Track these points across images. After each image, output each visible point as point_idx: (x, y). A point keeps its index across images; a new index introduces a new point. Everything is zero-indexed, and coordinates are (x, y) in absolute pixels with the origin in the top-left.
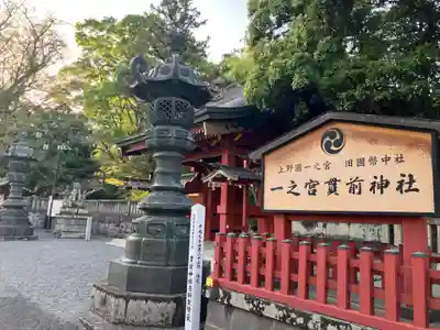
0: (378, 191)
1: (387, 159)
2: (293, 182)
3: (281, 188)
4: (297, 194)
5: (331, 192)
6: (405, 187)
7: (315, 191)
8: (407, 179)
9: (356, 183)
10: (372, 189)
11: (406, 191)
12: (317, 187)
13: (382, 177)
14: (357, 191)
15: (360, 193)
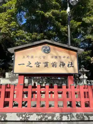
0: (62, 66)
1: (64, 57)
2: (29, 62)
3: (24, 64)
4: (31, 67)
5: (45, 66)
6: (70, 66)
7: (39, 66)
8: (70, 63)
9: (55, 64)
10: (60, 66)
11: (70, 67)
12: (40, 64)
13: (63, 62)
14: (55, 66)
15: (56, 67)
